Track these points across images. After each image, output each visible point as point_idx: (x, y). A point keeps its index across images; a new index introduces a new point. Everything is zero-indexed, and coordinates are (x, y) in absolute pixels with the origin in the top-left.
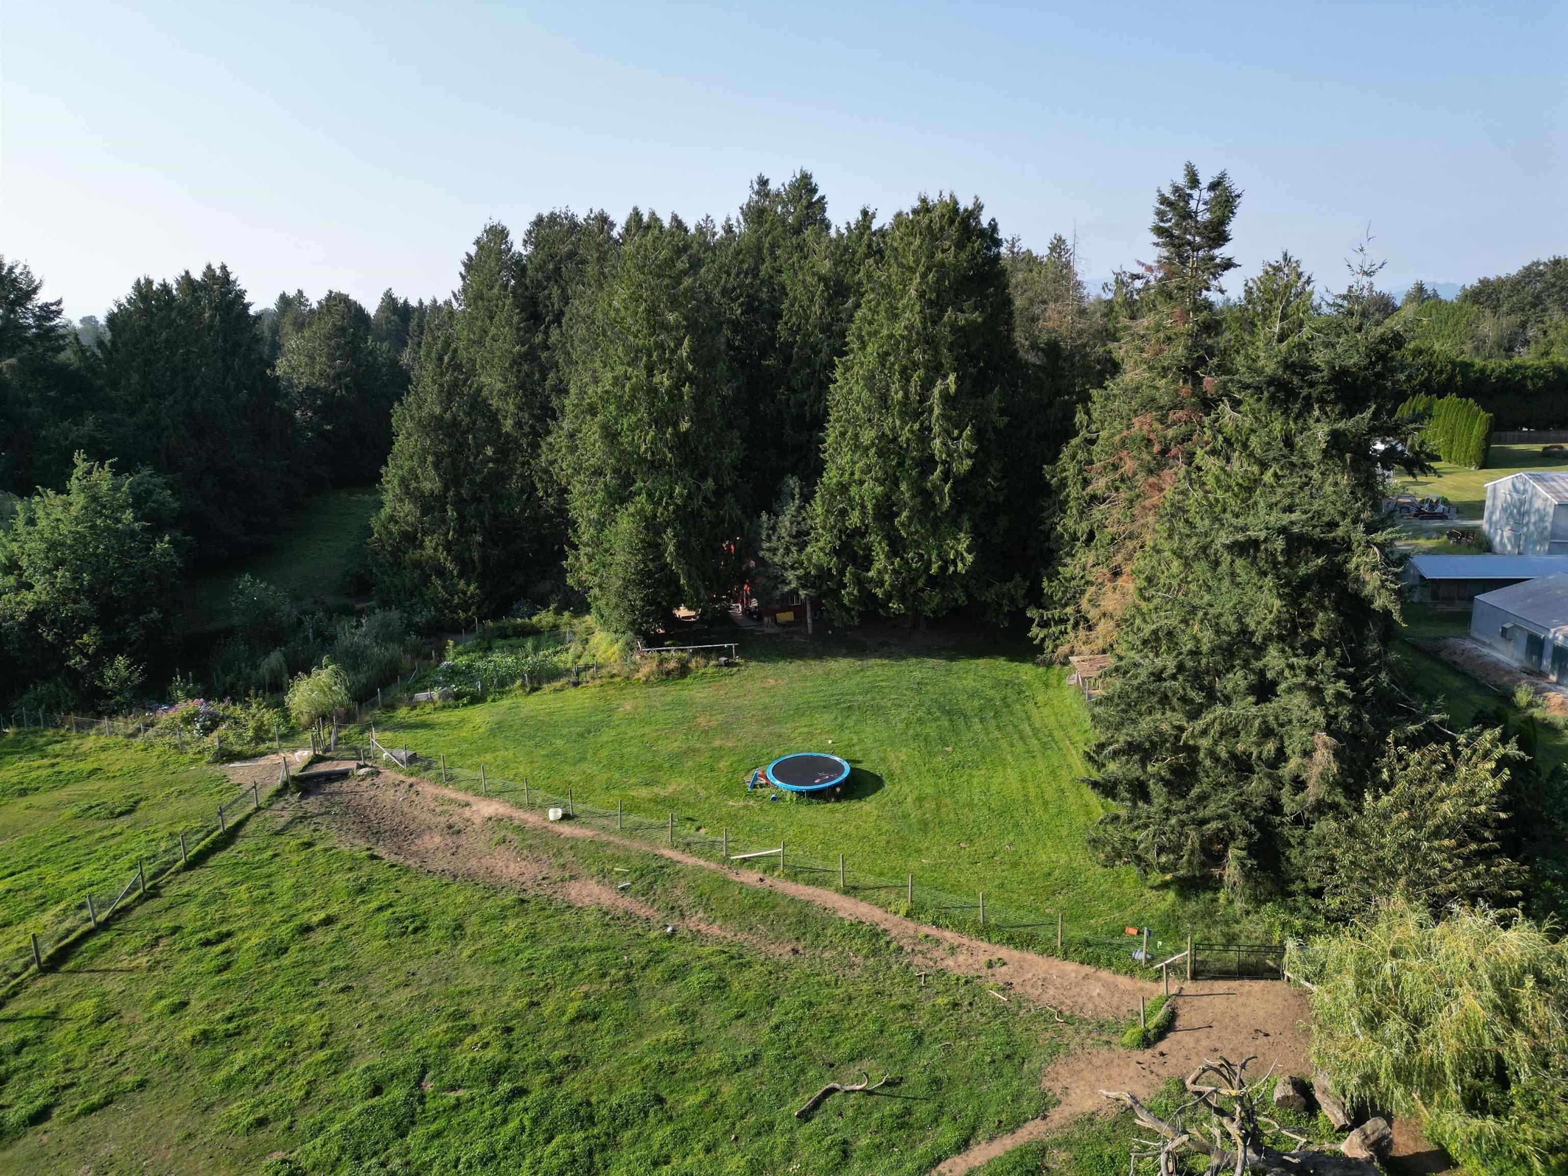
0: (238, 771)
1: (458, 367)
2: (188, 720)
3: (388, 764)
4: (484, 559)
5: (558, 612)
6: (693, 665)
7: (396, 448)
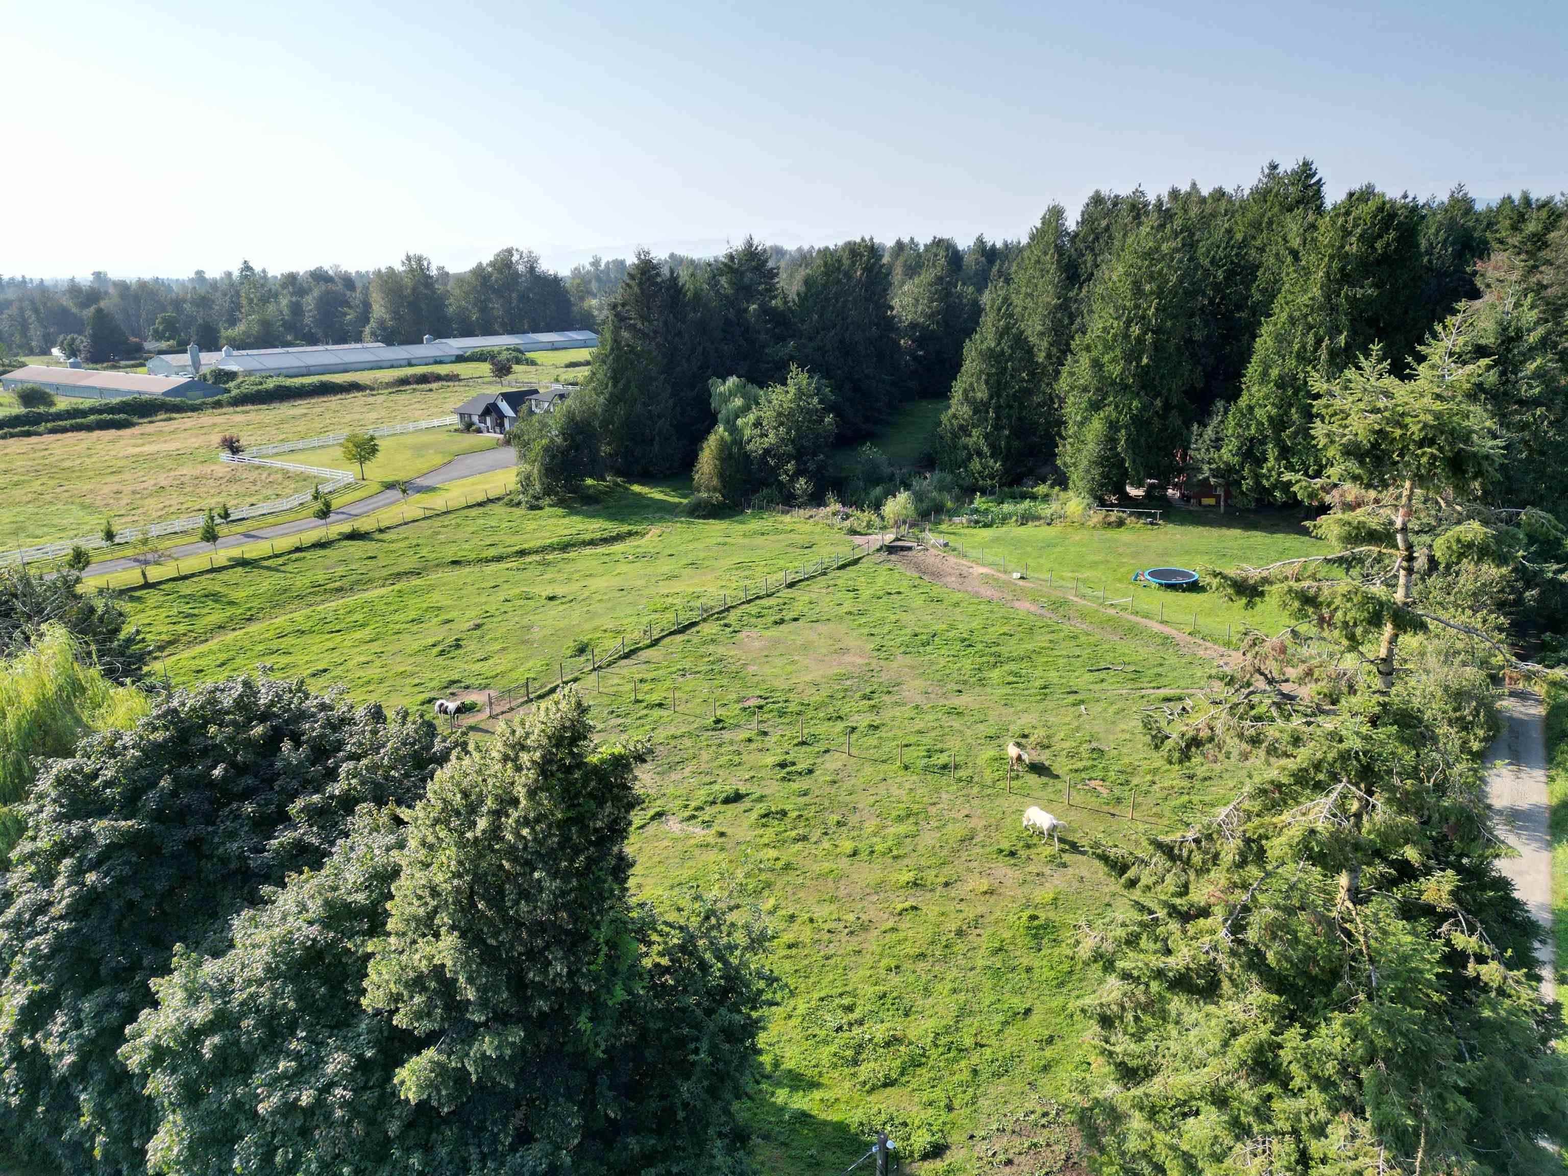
0: (858, 540)
1: (1011, 316)
2: (834, 514)
3: (933, 546)
4: (1009, 449)
5: (1052, 486)
6: (1128, 521)
7: (963, 369)
